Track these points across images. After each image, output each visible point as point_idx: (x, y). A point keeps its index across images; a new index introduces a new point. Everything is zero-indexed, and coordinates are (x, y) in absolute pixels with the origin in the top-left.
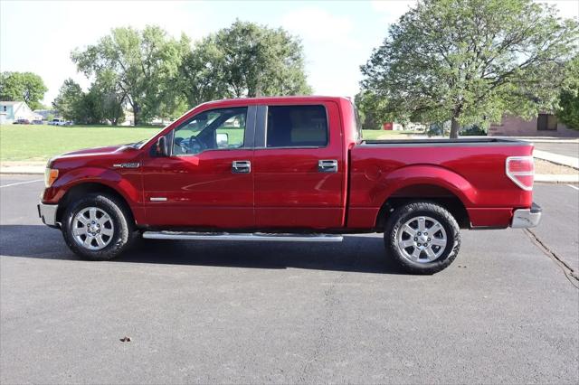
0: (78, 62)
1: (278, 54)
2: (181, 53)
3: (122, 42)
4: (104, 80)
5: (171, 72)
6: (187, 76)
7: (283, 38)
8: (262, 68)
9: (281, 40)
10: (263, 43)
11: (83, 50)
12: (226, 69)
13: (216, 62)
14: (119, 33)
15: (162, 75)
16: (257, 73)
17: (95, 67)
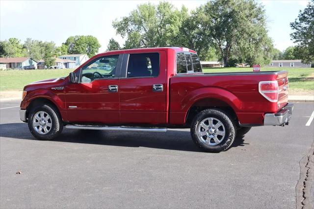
0: (117, 28)
1: (247, 17)
2: (182, 19)
3: (143, 13)
4: (133, 39)
5: (174, 32)
6: (186, 34)
7: (251, 5)
8: (236, 27)
9: (250, 6)
10: (236, 9)
11: (120, 20)
12: (211, 29)
13: (205, 24)
14: (142, 8)
15: (169, 34)
16: (232, 30)
17: (127, 30)
